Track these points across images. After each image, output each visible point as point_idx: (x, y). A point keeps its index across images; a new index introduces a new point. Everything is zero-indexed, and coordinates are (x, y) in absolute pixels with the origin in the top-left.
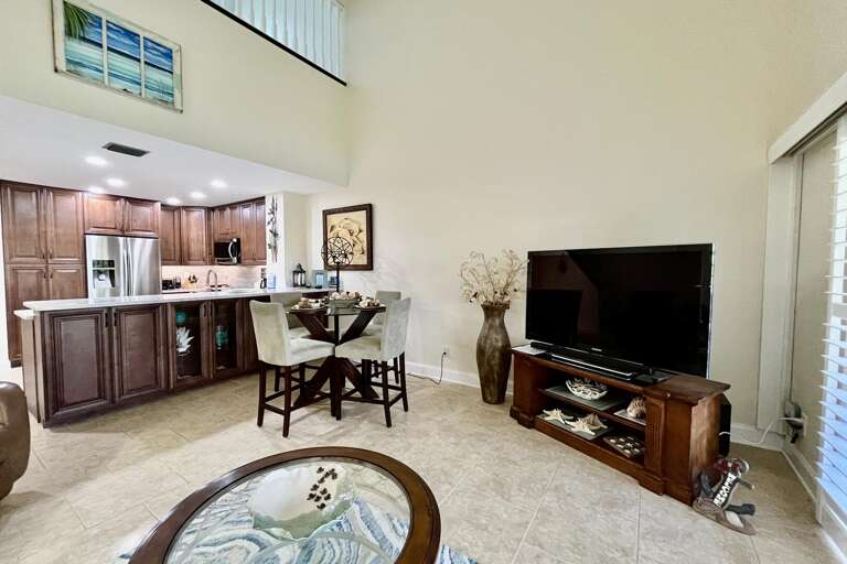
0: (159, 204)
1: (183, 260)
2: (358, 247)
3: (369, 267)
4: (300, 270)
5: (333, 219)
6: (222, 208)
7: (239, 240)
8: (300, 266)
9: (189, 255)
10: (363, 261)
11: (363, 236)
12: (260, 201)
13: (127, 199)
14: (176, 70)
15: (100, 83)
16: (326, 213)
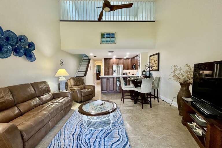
0: (123, 59)
1: (128, 69)
2: (156, 65)
3: (158, 70)
4: (144, 71)
5: (152, 58)
6: (133, 58)
7: (135, 64)
8: (144, 70)
9: (128, 68)
10: (157, 68)
11: (157, 62)
12: (138, 55)
13: (118, 58)
14: (115, 37)
15: (105, 43)
16: (150, 56)
